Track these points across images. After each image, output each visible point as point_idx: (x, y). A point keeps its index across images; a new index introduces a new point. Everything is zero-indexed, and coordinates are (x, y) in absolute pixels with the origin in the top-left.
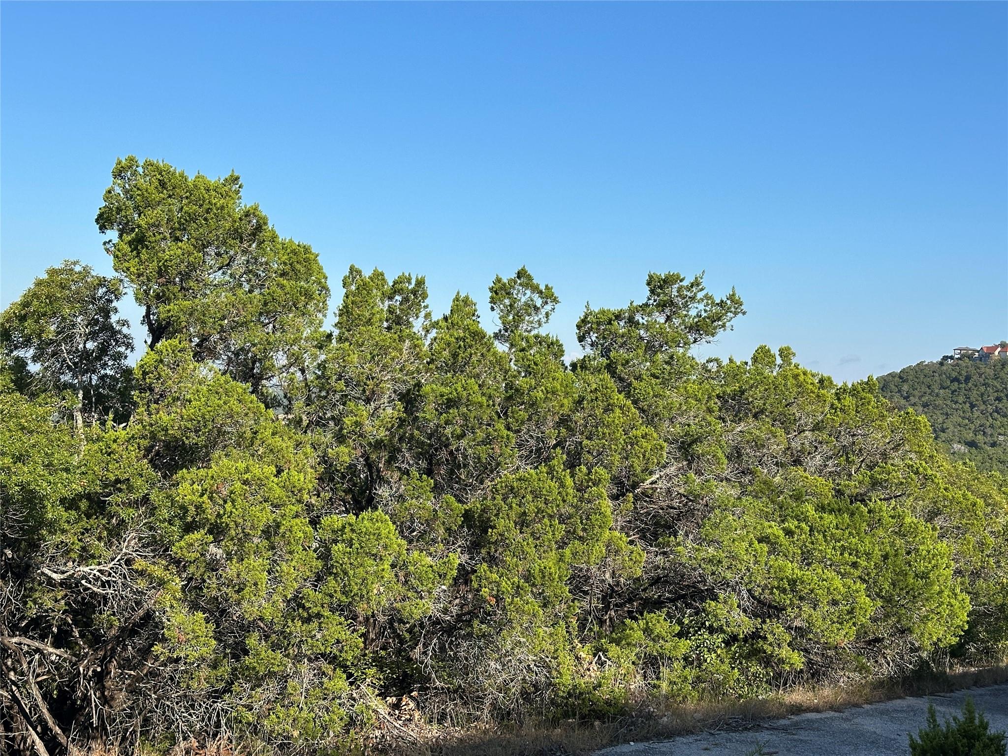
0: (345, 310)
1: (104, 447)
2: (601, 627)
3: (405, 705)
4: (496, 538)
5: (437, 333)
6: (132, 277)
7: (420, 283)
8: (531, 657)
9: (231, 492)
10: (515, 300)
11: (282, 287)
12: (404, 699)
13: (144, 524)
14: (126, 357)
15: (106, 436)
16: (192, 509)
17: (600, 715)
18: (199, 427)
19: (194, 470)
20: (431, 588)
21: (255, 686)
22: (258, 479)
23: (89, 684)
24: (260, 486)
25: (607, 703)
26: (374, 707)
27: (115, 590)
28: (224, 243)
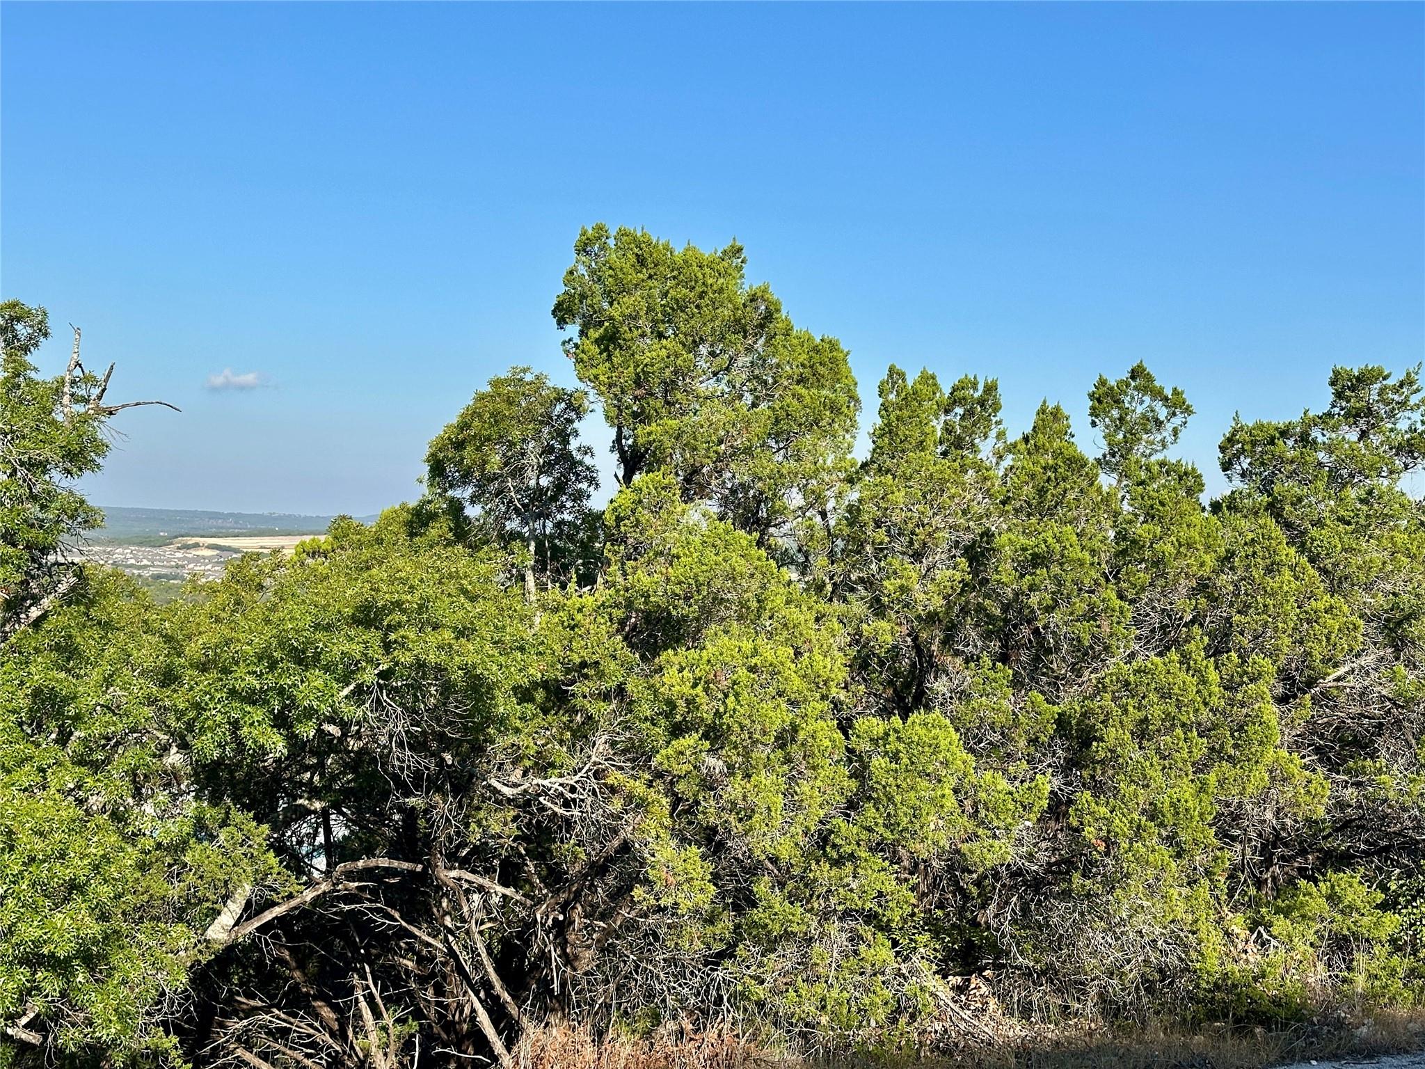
0: (887, 429)
1: (565, 619)
2: (1259, 889)
3: (975, 988)
4: (1103, 755)
5: (1013, 459)
6: (602, 388)
7: (990, 389)
8: (1158, 930)
9: (734, 683)
10: (1125, 412)
11: (800, 398)
12: (973, 980)
13: (619, 724)
14: (589, 496)
15: (568, 603)
16: (681, 704)
17: (1266, 1020)
18: (690, 592)
19: (682, 650)
20: (1010, 824)
21: (766, 951)
22: (771, 665)
23: (549, 938)
24: (773, 674)
25: (1274, 1002)
26: (932, 989)
27: (582, 812)
28: (722, 338)
